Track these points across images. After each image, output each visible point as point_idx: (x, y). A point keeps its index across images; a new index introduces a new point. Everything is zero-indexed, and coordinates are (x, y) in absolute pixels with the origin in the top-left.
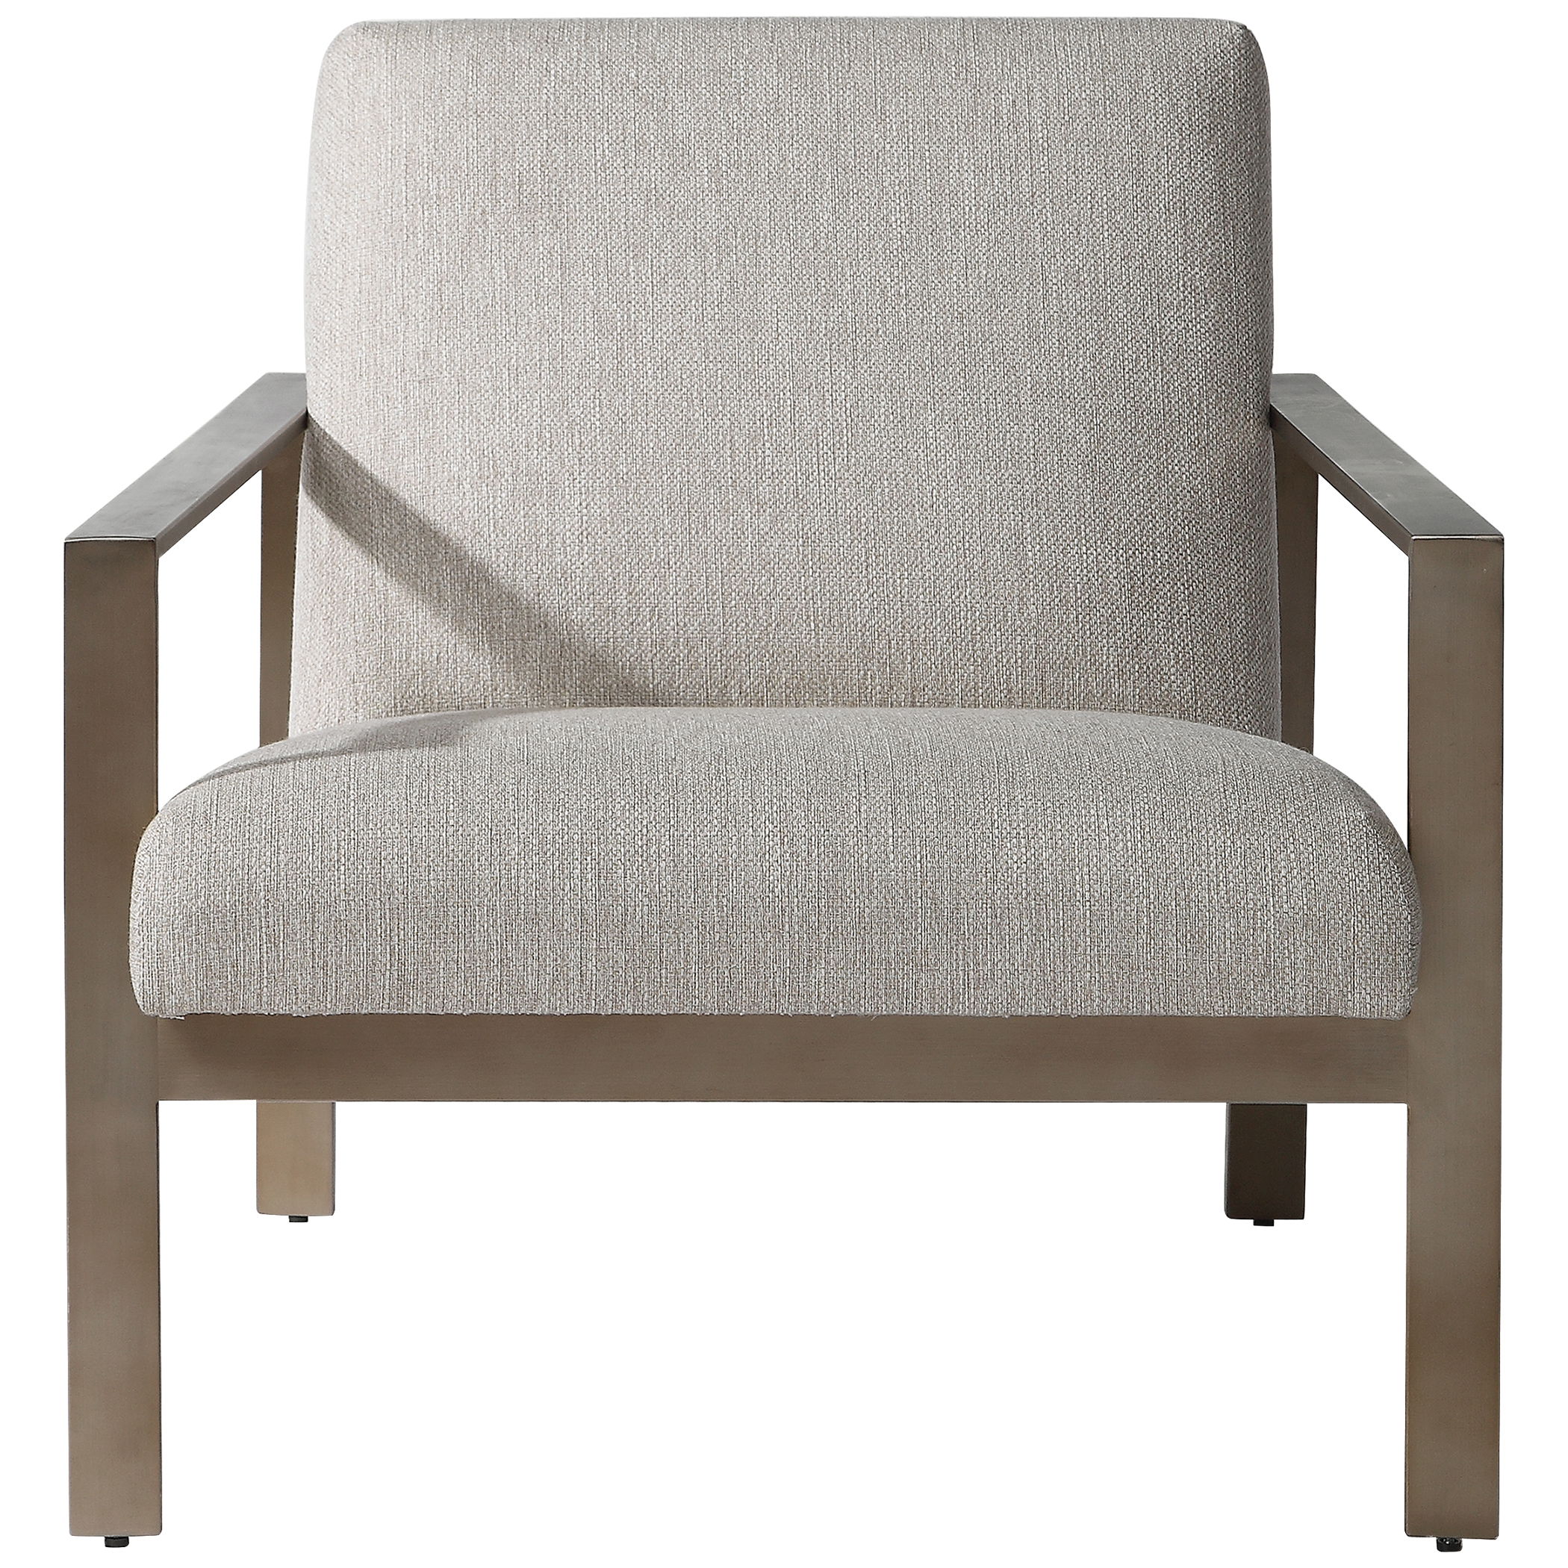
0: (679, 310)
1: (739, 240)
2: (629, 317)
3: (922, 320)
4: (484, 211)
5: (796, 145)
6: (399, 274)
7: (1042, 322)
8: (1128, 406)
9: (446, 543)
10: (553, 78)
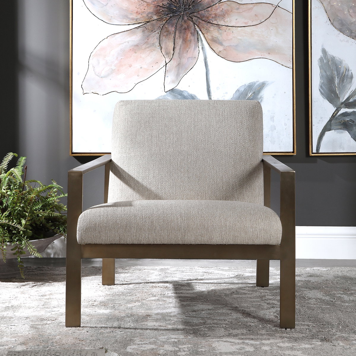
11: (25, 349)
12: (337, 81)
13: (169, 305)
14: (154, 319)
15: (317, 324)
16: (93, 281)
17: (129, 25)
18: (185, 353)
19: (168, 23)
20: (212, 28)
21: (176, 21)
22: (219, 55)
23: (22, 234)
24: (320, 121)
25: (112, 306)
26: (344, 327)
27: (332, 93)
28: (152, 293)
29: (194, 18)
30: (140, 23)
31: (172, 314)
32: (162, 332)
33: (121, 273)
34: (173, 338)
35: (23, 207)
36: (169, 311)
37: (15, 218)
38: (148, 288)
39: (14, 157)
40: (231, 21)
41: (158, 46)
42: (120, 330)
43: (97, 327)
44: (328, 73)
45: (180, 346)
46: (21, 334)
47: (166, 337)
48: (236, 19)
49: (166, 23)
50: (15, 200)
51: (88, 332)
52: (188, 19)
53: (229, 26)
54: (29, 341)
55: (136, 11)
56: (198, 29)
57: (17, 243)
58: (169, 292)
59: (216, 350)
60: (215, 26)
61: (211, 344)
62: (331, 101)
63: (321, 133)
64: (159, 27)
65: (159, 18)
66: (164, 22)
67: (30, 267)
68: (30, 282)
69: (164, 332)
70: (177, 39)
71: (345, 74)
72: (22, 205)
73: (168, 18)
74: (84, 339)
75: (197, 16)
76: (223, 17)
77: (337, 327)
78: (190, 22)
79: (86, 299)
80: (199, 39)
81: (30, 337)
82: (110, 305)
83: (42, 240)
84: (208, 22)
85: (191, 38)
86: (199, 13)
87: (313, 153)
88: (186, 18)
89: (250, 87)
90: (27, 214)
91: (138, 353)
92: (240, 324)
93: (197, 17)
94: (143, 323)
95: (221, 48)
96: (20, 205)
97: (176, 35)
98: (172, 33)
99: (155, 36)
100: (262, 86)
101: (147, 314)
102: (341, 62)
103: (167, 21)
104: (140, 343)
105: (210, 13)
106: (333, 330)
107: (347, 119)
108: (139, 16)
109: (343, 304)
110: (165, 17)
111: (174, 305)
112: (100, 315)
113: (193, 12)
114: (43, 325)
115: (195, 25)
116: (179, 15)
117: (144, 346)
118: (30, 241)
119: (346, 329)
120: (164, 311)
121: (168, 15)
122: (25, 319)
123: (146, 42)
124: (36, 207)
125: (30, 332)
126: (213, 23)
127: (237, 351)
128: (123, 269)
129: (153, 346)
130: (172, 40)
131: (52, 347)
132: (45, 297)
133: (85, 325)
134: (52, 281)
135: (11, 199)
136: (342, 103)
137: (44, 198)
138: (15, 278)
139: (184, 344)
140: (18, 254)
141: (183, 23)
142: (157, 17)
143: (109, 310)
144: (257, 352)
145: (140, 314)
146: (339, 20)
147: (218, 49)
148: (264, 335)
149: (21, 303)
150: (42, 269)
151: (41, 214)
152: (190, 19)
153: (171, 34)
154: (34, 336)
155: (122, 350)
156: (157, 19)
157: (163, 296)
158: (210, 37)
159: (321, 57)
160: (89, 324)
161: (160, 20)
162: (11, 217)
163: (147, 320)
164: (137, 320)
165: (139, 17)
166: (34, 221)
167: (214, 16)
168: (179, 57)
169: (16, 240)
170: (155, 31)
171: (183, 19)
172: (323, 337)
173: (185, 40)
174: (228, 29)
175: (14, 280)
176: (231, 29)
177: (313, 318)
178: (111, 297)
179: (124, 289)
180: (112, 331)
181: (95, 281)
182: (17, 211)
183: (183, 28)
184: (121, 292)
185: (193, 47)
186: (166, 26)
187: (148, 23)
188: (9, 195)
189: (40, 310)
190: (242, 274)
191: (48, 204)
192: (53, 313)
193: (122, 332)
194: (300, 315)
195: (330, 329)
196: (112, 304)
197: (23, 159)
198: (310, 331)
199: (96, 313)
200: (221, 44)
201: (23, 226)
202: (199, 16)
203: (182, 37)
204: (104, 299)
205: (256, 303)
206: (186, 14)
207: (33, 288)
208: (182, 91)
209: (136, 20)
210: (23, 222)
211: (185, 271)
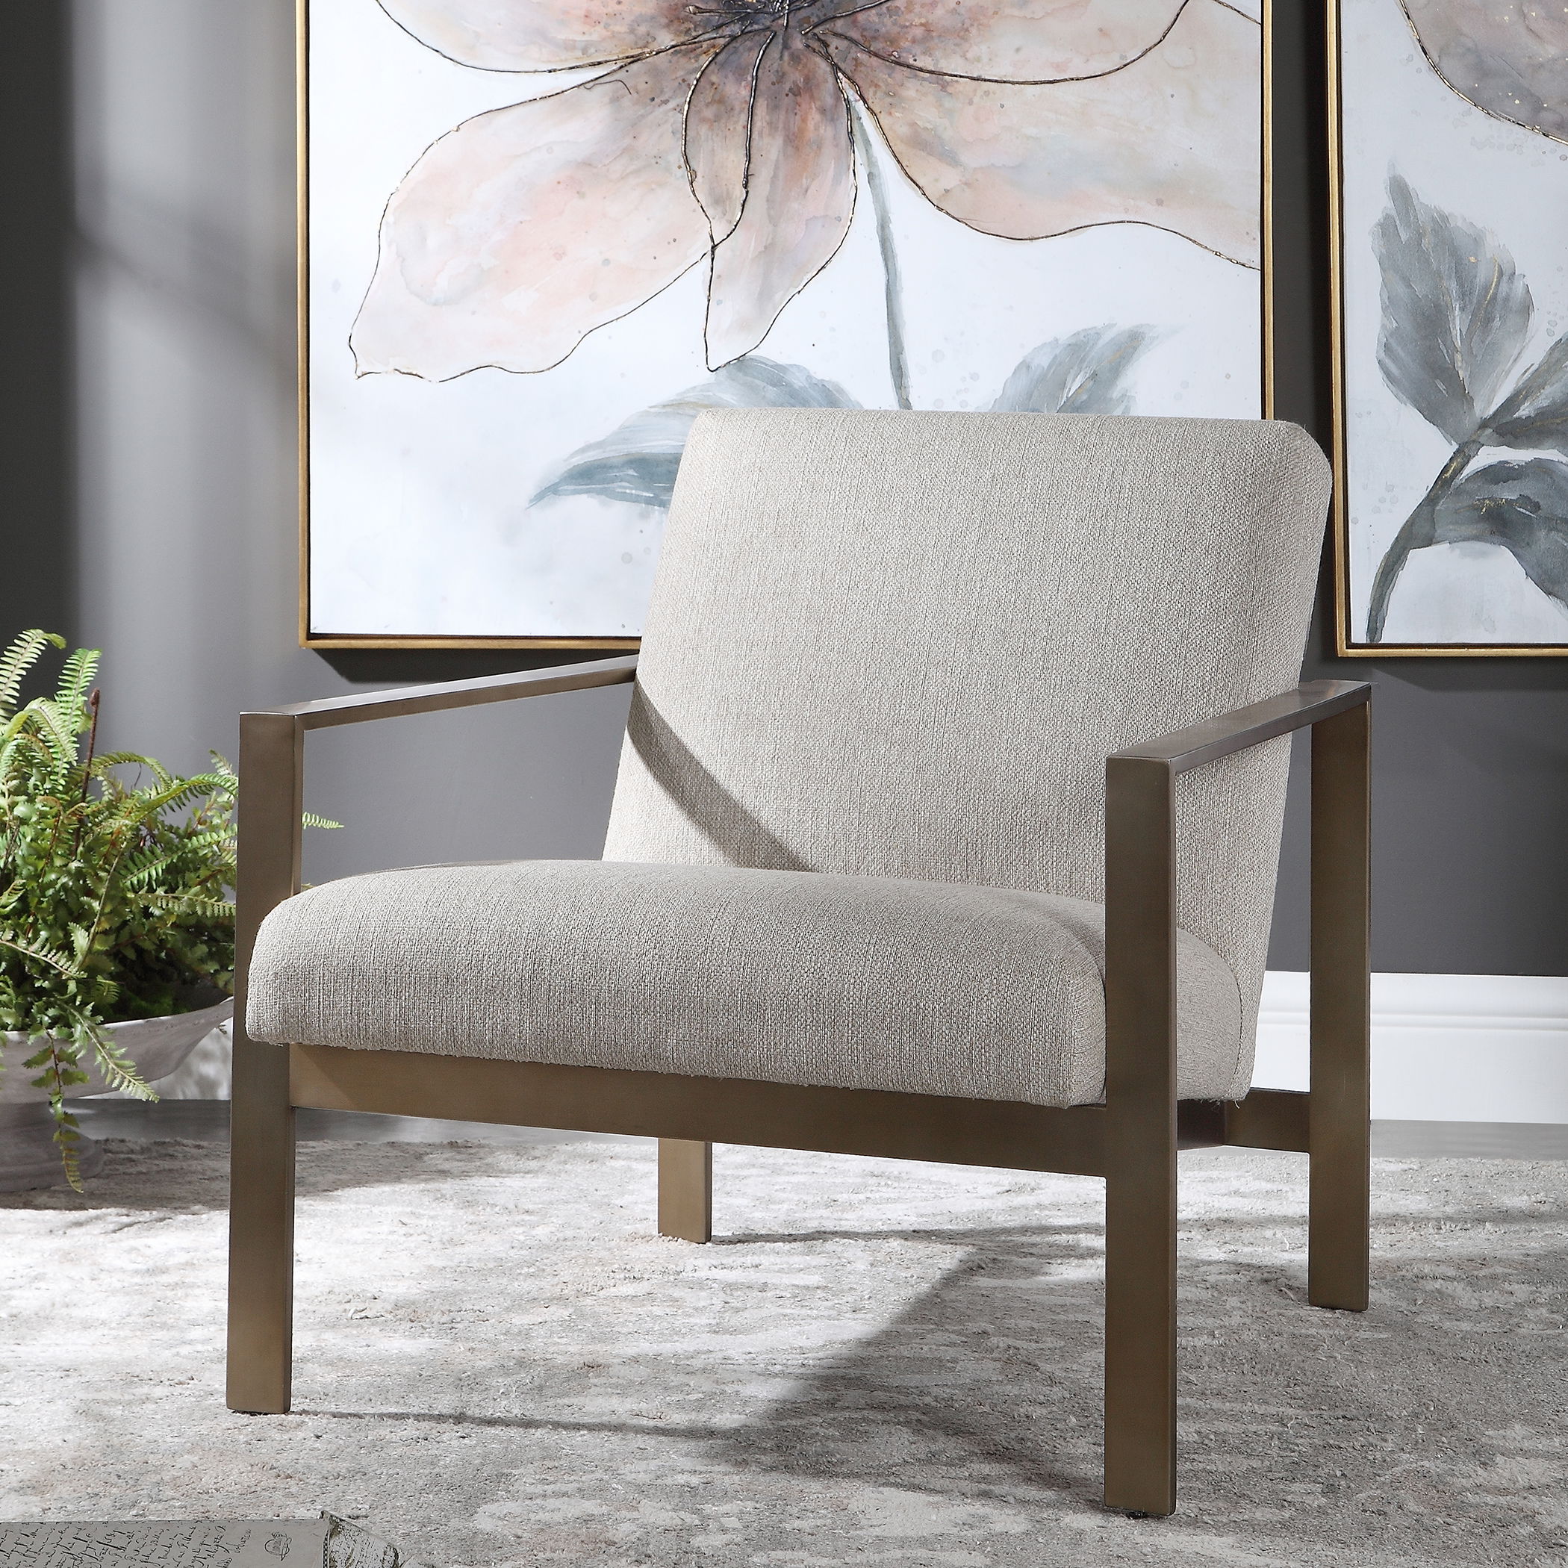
0: (862, 606)
1: (911, 560)
2: (830, 610)
3: (1022, 621)
4: (752, 535)
5: (961, 497)
6: (694, 576)
7: (1104, 625)
8: (1156, 687)
9: (692, 757)
10: (813, 447)
11: (36, 1510)
12: (1457, 322)
13: (693, 1320)
14: (615, 1380)
15: (1319, 1412)
16: (381, 1208)
17: (555, 71)
18: (728, 1536)
19: (722, 66)
20: (912, 89)
21: (753, 57)
22: (941, 210)
23: (75, 996)
24: (1382, 500)
25: (443, 1320)
26: (1437, 1430)
27: (1437, 377)
28: (628, 1267)
29: (834, 42)
30: (600, 63)
31: (697, 1363)
32: (641, 1441)
33: (509, 1172)
34: (682, 1472)
35: (79, 874)
36: (685, 1346)
37: (45, 921)
38: (613, 1244)
39: (50, 648)
40: (996, 56)
41: (680, 167)
42: (464, 1428)
43: (360, 1417)
44: (1421, 289)
45: (708, 1509)
46: (31, 1445)
47: (653, 1465)
48: (1018, 50)
49: (713, 65)
50: (46, 844)
51: (318, 1437)
52: (808, 46)
53: (985, 80)
54: (59, 1477)
55: (583, 13)
56: (851, 94)
57: (53, 1032)
58: (700, 1263)
59: (861, 1529)
60: (924, 79)
61: (845, 1501)
62: (1432, 413)
63: (1389, 555)
64: (684, 81)
65: (683, 44)
66: (705, 60)
67: (123, 1141)
68: (109, 1210)
69: (650, 1442)
70: (761, 134)
71: (1495, 295)
72: (74, 865)
73: (722, 41)
74: (297, 1471)
75: (848, 34)
76: (958, 40)
77: (1407, 1428)
78: (818, 60)
79: (336, 1290)
80: (857, 137)
81: (66, 1457)
82: (436, 1318)
83: (163, 1022)
84: (893, 62)
85: (822, 131)
86: (855, 22)
87: (1351, 646)
88: (798, 43)
89: (1077, 349)
90: (96, 905)
91: (520, 1534)
92: (987, 1409)
93: (846, 38)
94: (566, 1401)
95: (950, 178)
96: (66, 865)
97: (755, 118)
98: (737, 108)
99: (666, 121)
100: (1129, 345)
101: (588, 1359)
102: (1478, 241)
103: (717, 54)
104: (539, 1489)
105: (901, 21)
106: (1386, 1441)
107: (1508, 493)
108: (596, 34)
109: (1447, 1325)
110: (707, 36)
111: (714, 1322)
112: (383, 1361)
113: (830, 14)
114: (130, 1403)
115: (840, 74)
116: (768, 28)
117: (552, 1503)
118: (107, 1025)
119: (1444, 1439)
120: (667, 1348)
121: (719, 27)
122: (59, 1374)
123: (625, 151)
124: (141, 876)
125: (69, 1437)
126: (918, 64)
127: (955, 1531)
128: (518, 1154)
129: (591, 1507)
130: (740, 139)
131: (152, 1506)
132: (164, 1279)
133: (312, 1407)
134: (204, 1204)
135: (28, 839)
136: (1484, 424)
137: (179, 836)
138: (46, 1189)
139: (725, 1496)
140: (55, 1085)
141: (786, 67)
142: (672, 36)
143: (428, 1340)
144: (1040, 1540)
145: (560, 1360)
146: (1469, 49)
147: (936, 180)
148: (1083, 1460)
149: (53, 1305)
150: (170, 1151)
151: (160, 903)
152: (816, 45)
153: (736, 112)
154: (84, 1454)
155: (455, 1523)
156: (673, 47)
157: (672, 1278)
158: (903, 130)
159: (1387, 217)
160: (329, 1402)
161: (687, 53)
162: (26, 920)
163: (583, 1390)
164: (541, 1388)
165: (595, 37)
166: (132, 936)
167: (919, 32)
168: (769, 215)
169: (46, 1018)
170: (666, 102)
171: (786, 46)
172: (1339, 1474)
173: (795, 141)
174: (979, 93)
175: (43, 1199)
176: (994, 93)
177: (1305, 1388)
178: (448, 1283)
179: (508, 1246)
180: (422, 1436)
181: (388, 1209)
182: (50, 892)
183: (787, 87)
184: (495, 1259)
185: (831, 173)
186: (714, 78)
187: (635, 66)
188: (23, 821)
189: (130, 1334)
190: (1033, 1184)
191: (192, 861)
192: (185, 1350)
193: (466, 1441)
194: (1255, 1371)
195: (1370, 1439)
196: (443, 1313)
197: (88, 659)
198: (1286, 1444)
199: (371, 1350)
200: (950, 158)
201: (80, 957)
202: (855, 34)
203: (781, 125)
204: (415, 1291)
205: (1071, 1317)
206: (801, 23)
207: (118, 1234)
208: (782, 368)
209: (585, 51)
210: (81, 939)
211: (787, 1168)
